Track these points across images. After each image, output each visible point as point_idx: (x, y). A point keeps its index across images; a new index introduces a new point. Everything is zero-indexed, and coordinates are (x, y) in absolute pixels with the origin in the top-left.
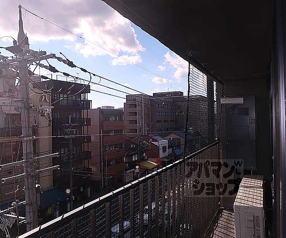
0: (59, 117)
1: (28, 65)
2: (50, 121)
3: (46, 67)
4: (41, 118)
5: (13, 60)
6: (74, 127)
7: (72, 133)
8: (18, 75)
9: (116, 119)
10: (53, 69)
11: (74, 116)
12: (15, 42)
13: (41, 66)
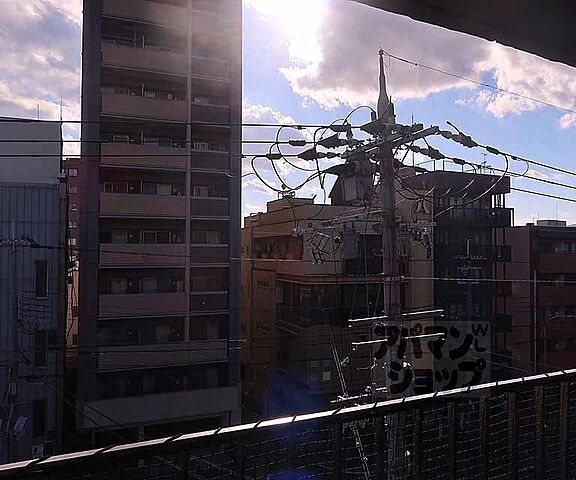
0: (447, 242)
1: (394, 150)
2: (429, 250)
3: (423, 151)
4: (414, 243)
5: (370, 146)
6: (475, 263)
7: (471, 274)
8: (378, 169)
9: (570, 249)
10: (434, 154)
11: (477, 241)
12: (373, 113)
13: (416, 149)
